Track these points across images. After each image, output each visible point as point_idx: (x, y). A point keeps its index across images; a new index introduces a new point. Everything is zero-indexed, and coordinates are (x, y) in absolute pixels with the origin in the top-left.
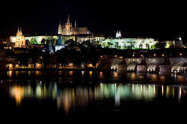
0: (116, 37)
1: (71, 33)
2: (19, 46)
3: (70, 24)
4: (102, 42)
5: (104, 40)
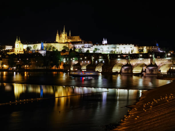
0: (103, 44)
1: (66, 41)
2: (18, 51)
3: (66, 34)
4: (90, 48)
5: (92, 46)
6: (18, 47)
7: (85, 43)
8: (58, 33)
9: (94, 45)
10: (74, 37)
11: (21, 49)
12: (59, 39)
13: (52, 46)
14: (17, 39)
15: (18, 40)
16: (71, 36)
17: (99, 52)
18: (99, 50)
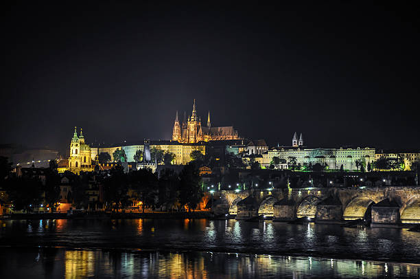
0: (293, 146)
1: (199, 139)
2: (77, 166)
3: (198, 121)
4: (262, 157)
5: (267, 153)
6: (76, 155)
7: (247, 145)
8: (177, 118)
9: (270, 149)
10: (219, 128)
11: (85, 161)
12: (182, 132)
13: (163, 151)
14: (75, 135)
15: (78, 135)
16: (212, 126)
17: (285, 166)
18: (284, 162)
